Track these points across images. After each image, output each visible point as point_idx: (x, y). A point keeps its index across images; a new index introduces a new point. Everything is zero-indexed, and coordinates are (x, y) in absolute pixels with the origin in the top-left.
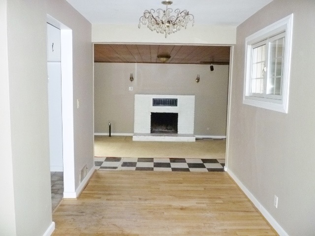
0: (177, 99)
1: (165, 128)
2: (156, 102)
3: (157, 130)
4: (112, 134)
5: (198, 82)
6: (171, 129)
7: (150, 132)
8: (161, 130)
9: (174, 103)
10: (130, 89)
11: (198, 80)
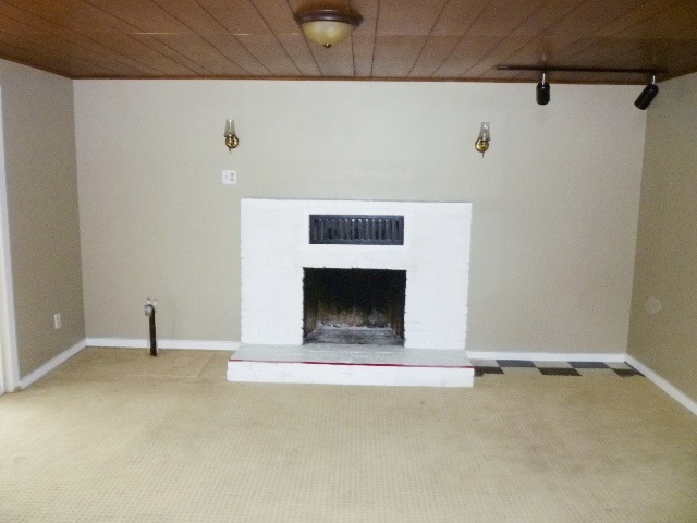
0: (402, 218)
1: (359, 320)
2: (325, 230)
3: (329, 327)
4: (161, 344)
5: (483, 150)
6: (382, 326)
7: (300, 339)
8: (344, 327)
9: (389, 231)
10: (228, 177)
11: (484, 143)
